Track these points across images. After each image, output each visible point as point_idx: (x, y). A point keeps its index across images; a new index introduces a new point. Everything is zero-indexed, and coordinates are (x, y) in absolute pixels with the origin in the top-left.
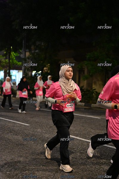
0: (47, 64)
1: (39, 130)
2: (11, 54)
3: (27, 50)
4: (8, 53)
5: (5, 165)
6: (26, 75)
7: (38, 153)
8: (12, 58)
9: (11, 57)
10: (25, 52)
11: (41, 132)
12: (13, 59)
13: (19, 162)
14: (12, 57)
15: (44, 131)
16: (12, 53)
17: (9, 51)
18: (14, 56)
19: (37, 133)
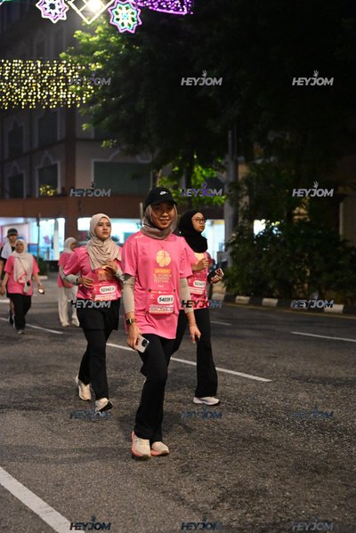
1: (301, 396)
2: (193, 172)
3: (241, 158)
4: (184, 170)
5: (222, 501)
6: (241, 233)
7: (315, 466)
8: (198, 183)
9: (193, 181)
10: (237, 164)
11: (308, 400)
13: (264, 492)
14: (196, 180)
15: (320, 397)
16: (196, 170)
17: (188, 165)
18: (202, 179)
19: (298, 406)
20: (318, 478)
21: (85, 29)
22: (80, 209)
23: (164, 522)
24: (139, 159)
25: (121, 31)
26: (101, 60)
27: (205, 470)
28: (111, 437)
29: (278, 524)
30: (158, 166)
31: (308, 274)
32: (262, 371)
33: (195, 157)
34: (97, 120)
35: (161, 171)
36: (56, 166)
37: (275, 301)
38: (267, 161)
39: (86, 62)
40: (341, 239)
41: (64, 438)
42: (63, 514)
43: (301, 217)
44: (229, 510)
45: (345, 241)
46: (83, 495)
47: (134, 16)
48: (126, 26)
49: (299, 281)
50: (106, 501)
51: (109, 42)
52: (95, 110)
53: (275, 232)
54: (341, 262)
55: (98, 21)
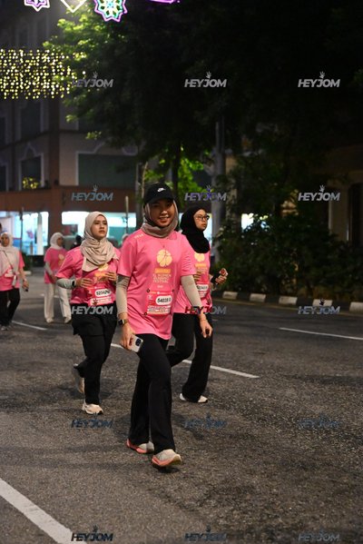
0: (293, 190)
1: (289, 392)
2: (180, 165)
3: (229, 151)
4: (171, 163)
5: (209, 498)
6: (229, 227)
7: (303, 463)
8: (185, 176)
9: (180, 174)
10: (224, 157)
11: (296, 396)
12: (186, 179)
13: (251, 489)
14: (183, 173)
15: (307, 394)
16: (182, 162)
17: (175, 157)
18: (189, 172)
19: (286, 402)
20: (305, 474)
21: (69, 17)
22: (64, 203)
23: (150, 520)
24: (124, 151)
25: (106, 20)
26: (85, 49)
27: (192, 467)
28: (97, 435)
29: (265, 521)
30: (144, 158)
31: (297, 269)
32: (249, 367)
33: (182, 149)
34: (81, 111)
35: (147, 164)
36: (39, 158)
37: (263, 297)
38: (256, 153)
39: (70, 52)
40: (331, 233)
41: (49, 436)
42: (48, 512)
43: (290, 211)
44: (215, 507)
45: (334, 235)
46: (68, 493)
47: (119, 5)
48: (111, 14)
49: (287, 276)
50: (92, 499)
51: (94, 31)
52: (80, 101)
53: (263, 226)
54: (329, 257)
55: (83, 8)
